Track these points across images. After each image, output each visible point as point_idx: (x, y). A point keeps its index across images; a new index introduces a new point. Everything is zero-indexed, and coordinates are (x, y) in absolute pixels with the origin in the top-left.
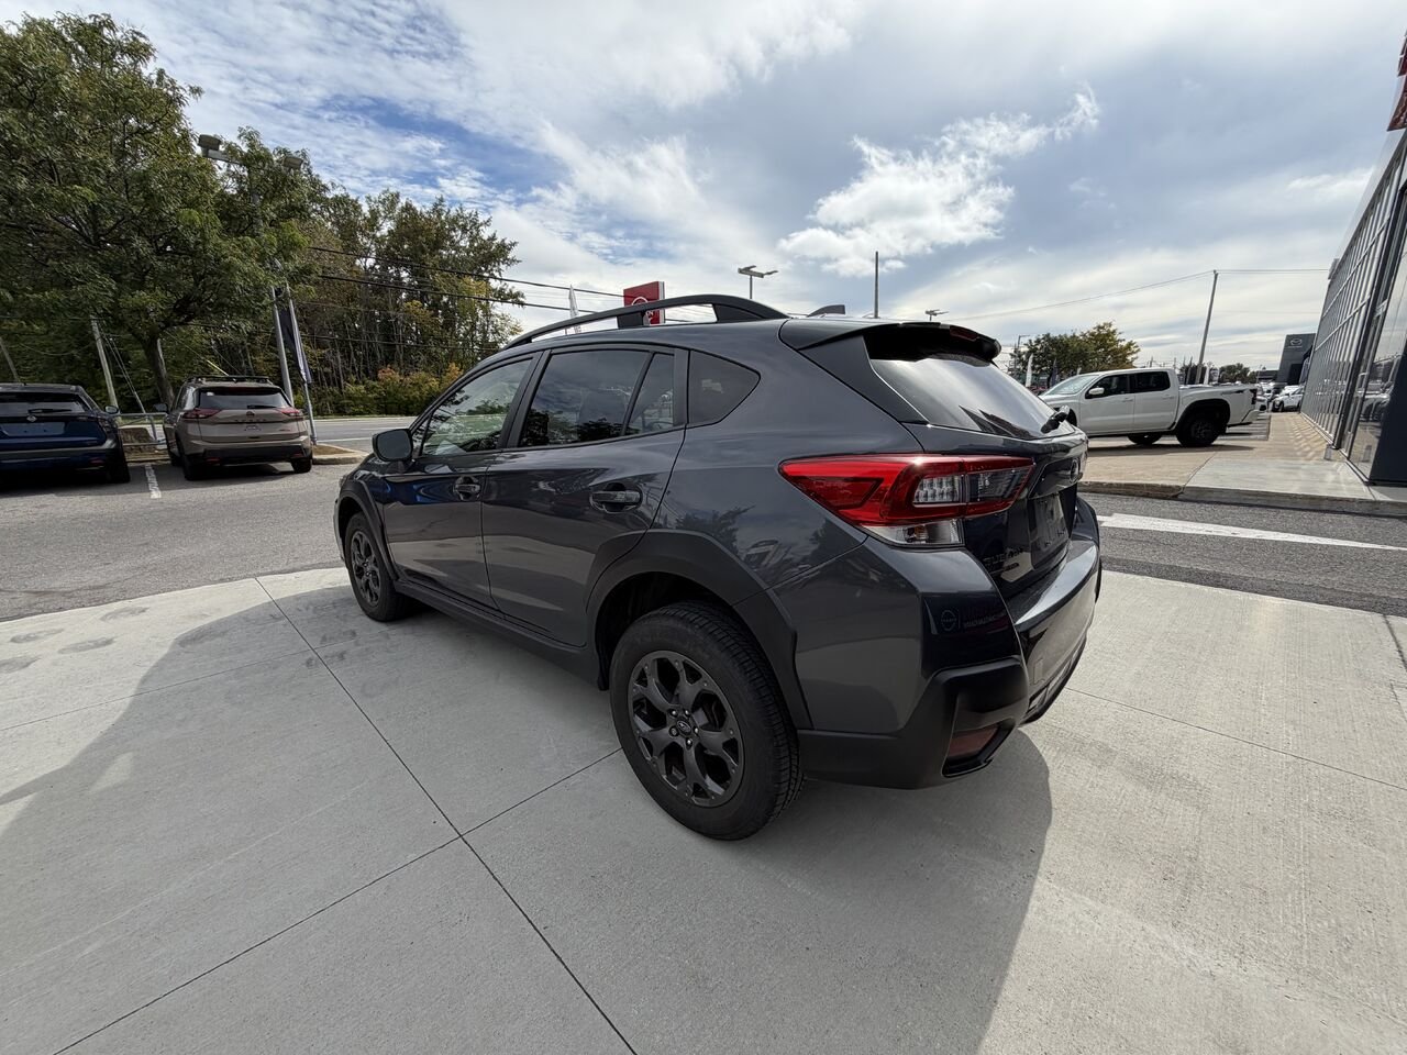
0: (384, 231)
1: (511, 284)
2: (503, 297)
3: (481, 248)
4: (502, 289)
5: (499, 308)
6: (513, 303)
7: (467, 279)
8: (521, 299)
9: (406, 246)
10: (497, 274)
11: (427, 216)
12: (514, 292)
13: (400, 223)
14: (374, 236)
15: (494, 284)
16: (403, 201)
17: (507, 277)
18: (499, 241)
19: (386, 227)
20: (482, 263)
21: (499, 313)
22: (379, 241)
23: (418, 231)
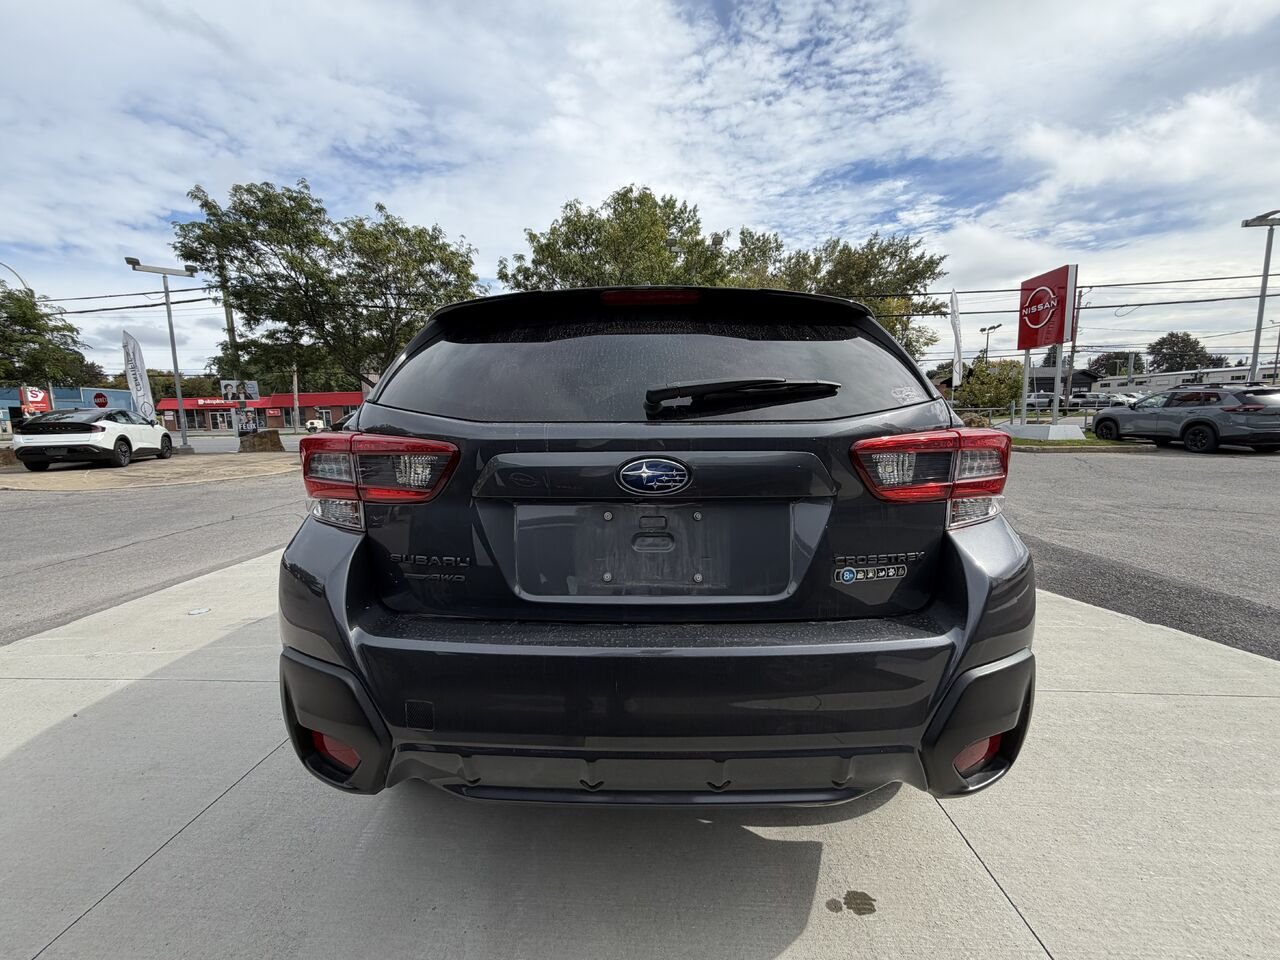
0: (823, 273)
1: (934, 297)
2: (923, 310)
3: (907, 269)
4: (924, 303)
5: (917, 321)
6: (934, 314)
7: (889, 300)
8: (944, 310)
9: (839, 281)
10: (922, 291)
11: (860, 252)
12: (938, 303)
13: (838, 263)
14: (816, 278)
15: (917, 300)
16: (842, 243)
17: (934, 290)
18: (927, 258)
19: (826, 268)
20: (907, 283)
21: (917, 327)
22: (818, 282)
23: (850, 266)
